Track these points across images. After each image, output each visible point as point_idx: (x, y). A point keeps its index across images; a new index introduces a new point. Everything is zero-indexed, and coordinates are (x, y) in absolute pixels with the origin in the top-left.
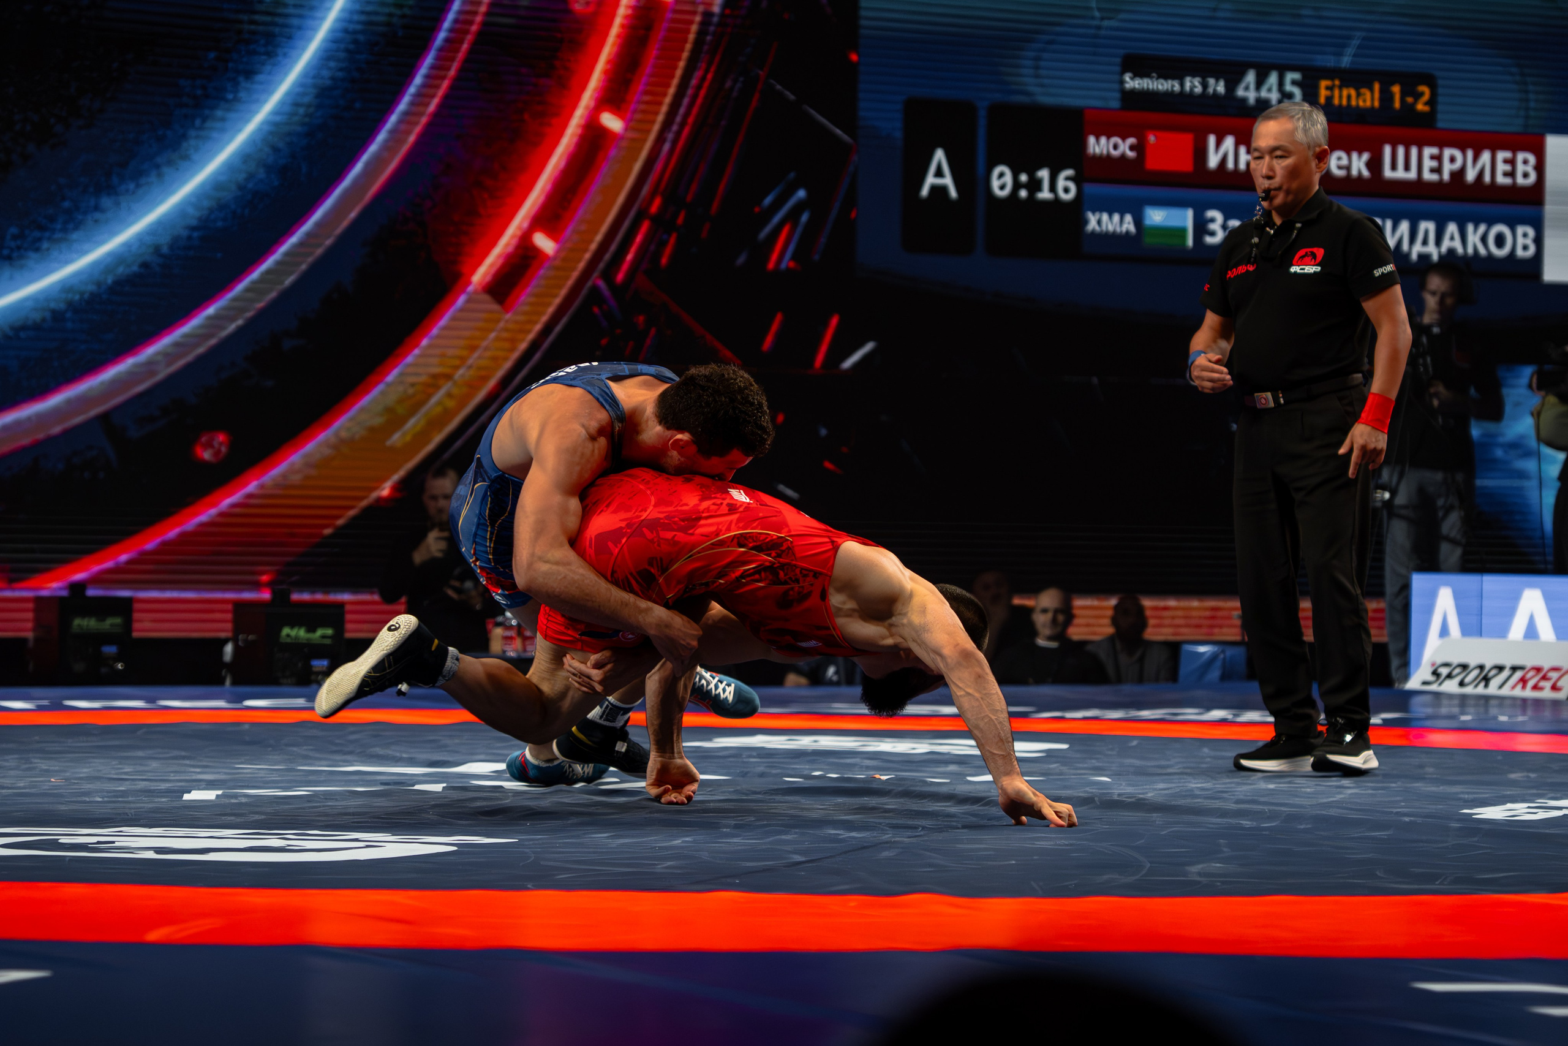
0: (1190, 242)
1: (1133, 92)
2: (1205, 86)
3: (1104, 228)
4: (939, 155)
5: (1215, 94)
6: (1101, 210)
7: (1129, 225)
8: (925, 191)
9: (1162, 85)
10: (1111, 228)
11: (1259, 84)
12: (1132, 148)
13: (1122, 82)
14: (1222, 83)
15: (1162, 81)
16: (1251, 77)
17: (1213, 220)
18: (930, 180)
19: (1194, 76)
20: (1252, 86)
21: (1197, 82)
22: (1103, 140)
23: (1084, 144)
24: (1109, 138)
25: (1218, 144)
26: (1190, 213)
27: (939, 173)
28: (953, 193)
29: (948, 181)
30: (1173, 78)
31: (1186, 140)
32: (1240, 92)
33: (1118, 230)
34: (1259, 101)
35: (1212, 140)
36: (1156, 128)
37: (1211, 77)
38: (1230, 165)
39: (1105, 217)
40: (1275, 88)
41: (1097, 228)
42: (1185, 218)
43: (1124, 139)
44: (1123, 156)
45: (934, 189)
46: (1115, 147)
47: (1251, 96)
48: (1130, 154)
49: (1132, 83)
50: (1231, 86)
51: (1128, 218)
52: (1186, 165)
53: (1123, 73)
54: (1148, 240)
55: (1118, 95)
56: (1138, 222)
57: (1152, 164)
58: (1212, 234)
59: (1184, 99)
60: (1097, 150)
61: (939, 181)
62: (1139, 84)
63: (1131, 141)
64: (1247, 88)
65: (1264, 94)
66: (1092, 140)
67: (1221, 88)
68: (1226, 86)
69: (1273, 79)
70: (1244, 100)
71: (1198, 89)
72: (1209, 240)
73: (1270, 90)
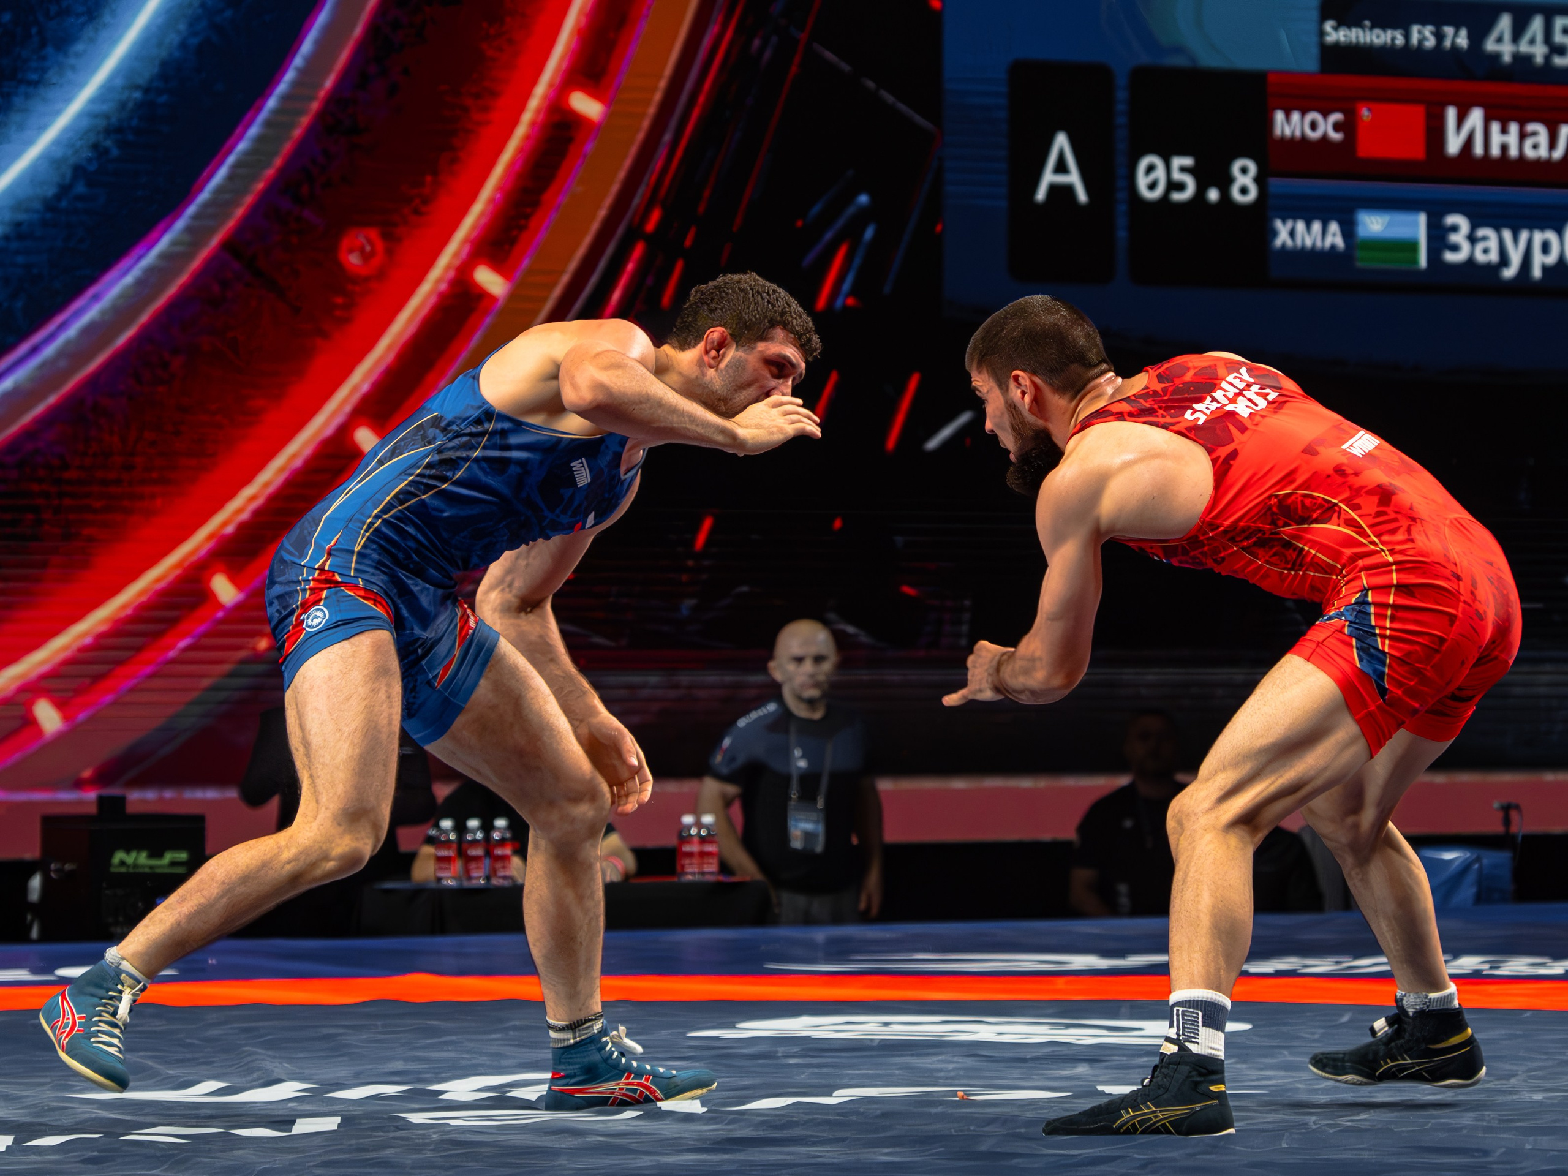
0: (1423, 261)
1: (1337, 46)
2: (1440, 36)
3: (1299, 242)
4: (1061, 141)
5: (1454, 47)
6: (1295, 218)
7: (1334, 237)
8: (1041, 195)
9: (1378, 37)
10: (1308, 243)
11: (1517, 34)
12: (1337, 127)
13: (1322, 34)
14: (1463, 32)
15: (1377, 31)
16: (1505, 23)
17: (1455, 228)
18: (1049, 177)
19: (1424, 23)
20: (1507, 36)
21: (1428, 30)
22: (1296, 116)
23: (1270, 123)
24: (1303, 113)
25: (1461, 119)
26: (1422, 218)
27: (1061, 167)
28: (1082, 196)
29: (1074, 178)
30: (1394, 27)
31: (1416, 113)
32: (1490, 46)
33: (1319, 244)
34: (1517, 57)
35: (1451, 113)
36: (1372, 97)
37: (1449, 24)
38: (1478, 150)
39: (1300, 226)
40: (1540, 37)
41: (1289, 243)
42: (1416, 224)
43: (1325, 115)
44: (1325, 138)
45: (1053, 189)
46: (1314, 126)
47: (1506, 50)
48: (1336, 136)
49: (1336, 35)
50: (1478, 37)
51: (1334, 227)
52: (1416, 151)
53: (1324, 18)
54: (1364, 261)
55: (1315, 51)
56: (1348, 231)
57: (1366, 149)
58: (1455, 248)
59: (1411, 55)
60: (1288, 132)
61: (1061, 179)
62: (1345, 36)
63: (1336, 117)
64: (1500, 40)
65: (1524, 48)
66: (1279, 116)
67: (1463, 41)
68: (1470, 37)
69: (1537, 24)
70: (1496, 57)
71: (1431, 43)
72: (1450, 257)
73: (1532, 42)
